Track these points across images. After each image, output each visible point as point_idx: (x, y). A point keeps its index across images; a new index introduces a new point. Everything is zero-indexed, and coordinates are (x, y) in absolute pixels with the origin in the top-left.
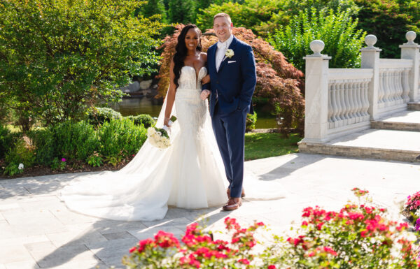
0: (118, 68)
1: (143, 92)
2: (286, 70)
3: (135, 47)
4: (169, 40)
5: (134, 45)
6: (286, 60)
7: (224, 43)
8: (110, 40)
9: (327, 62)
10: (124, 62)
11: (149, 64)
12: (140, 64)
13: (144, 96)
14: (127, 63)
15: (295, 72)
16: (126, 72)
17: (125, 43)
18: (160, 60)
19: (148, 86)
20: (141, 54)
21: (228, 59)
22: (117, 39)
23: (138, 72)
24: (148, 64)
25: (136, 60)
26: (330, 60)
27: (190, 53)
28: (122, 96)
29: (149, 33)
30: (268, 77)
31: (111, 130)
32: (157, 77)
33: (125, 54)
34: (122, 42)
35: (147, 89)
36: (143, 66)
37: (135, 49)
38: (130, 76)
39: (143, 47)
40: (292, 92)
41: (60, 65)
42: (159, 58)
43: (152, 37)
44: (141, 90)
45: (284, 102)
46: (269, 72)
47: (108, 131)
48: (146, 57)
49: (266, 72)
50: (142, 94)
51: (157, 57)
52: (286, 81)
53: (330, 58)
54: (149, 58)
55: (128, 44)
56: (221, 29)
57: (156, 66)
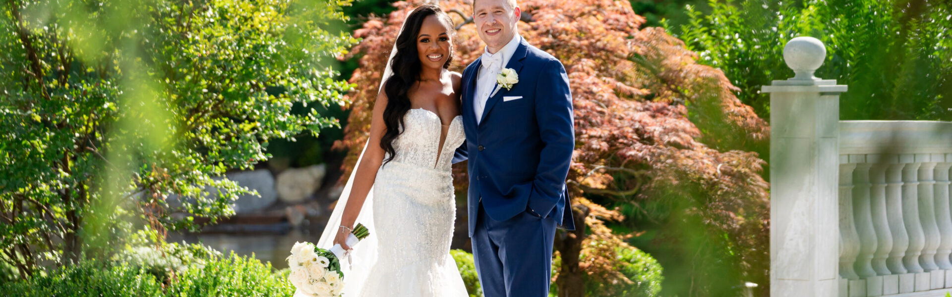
0: (226, 114)
1: (289, 211)
2: (734, 122)
3: (274, 56)
4: (378, 32)
5: (272, 50)
6: (735, 93)
7: (498, 55)
8: (209, 38)
9: (835, 102)
10: (245, 98)
11: (316, 104)
12: (288, 103)
13: (291, 229)
14: (252, 100)
15: (758, 130)
16: (247, 126)
17: (248, 45)
18: (345, 93)
19: (309, 191)
20: (293, 74)
21: (504, 92)
22: (224, 35)
23: (283, 126)
24: (312, 104)
25: (277, 91)
26: (843, 95)
27: (428, 74)
28: (235, 197)
29: (316, 17)
30: (669, 144)
31: (207, 287)
32: (338, 144)
33: (247, 76)
34: (240, 42)
35: (306, 202)
36: (298, 110)
37: (275, 61)
38: (260, 141)
39: (300, 56)
40: (743, 189)
41: (71, 105)
42: (344, 85)
43: (323, 27)
44: (279, 203)
45: (717, 218)
46: (675, 130)
47: (197, 290)
48: (307, 85)
49: (666, 132)
50: (285, 219)
51: (337, 85)
52: (725, 157)
53: (844, 88)
54: (315, 88)
55: (256, 48)
56: (489, 21)
57: (334, 110)
